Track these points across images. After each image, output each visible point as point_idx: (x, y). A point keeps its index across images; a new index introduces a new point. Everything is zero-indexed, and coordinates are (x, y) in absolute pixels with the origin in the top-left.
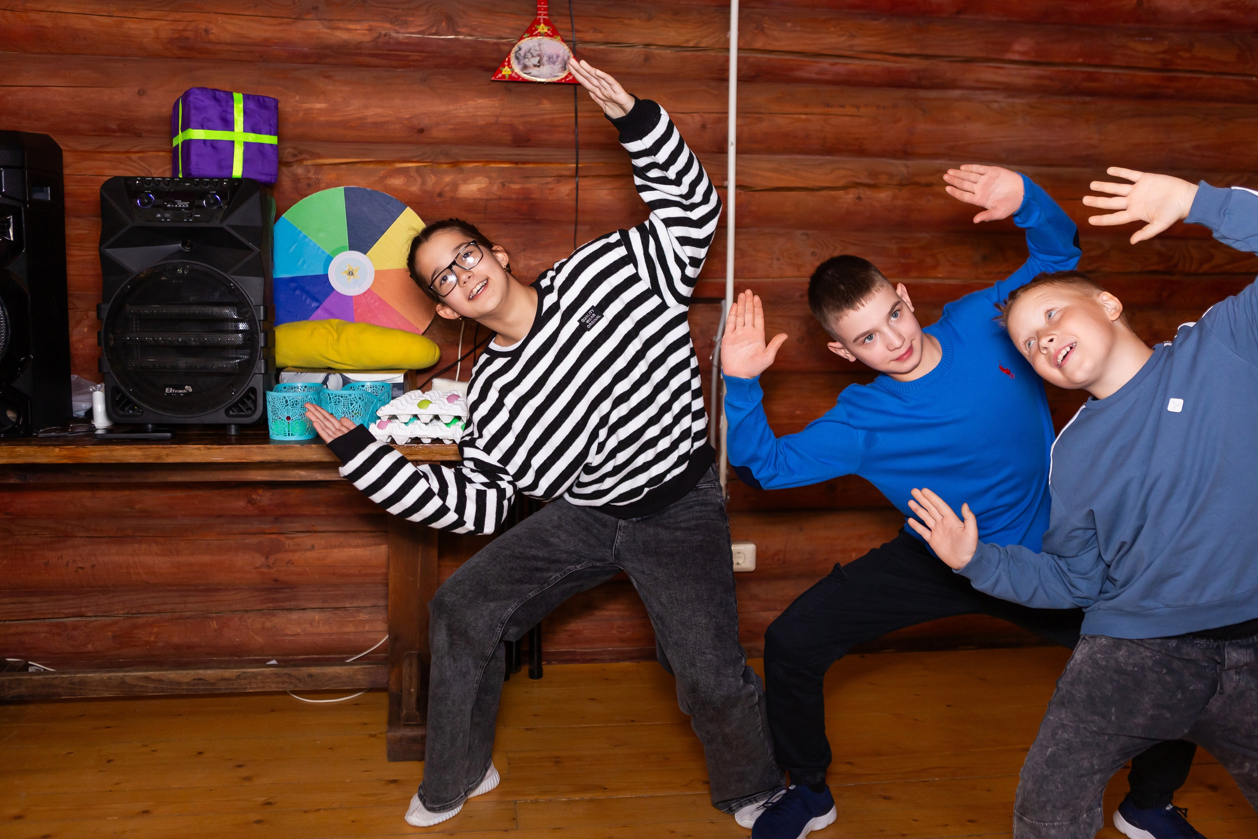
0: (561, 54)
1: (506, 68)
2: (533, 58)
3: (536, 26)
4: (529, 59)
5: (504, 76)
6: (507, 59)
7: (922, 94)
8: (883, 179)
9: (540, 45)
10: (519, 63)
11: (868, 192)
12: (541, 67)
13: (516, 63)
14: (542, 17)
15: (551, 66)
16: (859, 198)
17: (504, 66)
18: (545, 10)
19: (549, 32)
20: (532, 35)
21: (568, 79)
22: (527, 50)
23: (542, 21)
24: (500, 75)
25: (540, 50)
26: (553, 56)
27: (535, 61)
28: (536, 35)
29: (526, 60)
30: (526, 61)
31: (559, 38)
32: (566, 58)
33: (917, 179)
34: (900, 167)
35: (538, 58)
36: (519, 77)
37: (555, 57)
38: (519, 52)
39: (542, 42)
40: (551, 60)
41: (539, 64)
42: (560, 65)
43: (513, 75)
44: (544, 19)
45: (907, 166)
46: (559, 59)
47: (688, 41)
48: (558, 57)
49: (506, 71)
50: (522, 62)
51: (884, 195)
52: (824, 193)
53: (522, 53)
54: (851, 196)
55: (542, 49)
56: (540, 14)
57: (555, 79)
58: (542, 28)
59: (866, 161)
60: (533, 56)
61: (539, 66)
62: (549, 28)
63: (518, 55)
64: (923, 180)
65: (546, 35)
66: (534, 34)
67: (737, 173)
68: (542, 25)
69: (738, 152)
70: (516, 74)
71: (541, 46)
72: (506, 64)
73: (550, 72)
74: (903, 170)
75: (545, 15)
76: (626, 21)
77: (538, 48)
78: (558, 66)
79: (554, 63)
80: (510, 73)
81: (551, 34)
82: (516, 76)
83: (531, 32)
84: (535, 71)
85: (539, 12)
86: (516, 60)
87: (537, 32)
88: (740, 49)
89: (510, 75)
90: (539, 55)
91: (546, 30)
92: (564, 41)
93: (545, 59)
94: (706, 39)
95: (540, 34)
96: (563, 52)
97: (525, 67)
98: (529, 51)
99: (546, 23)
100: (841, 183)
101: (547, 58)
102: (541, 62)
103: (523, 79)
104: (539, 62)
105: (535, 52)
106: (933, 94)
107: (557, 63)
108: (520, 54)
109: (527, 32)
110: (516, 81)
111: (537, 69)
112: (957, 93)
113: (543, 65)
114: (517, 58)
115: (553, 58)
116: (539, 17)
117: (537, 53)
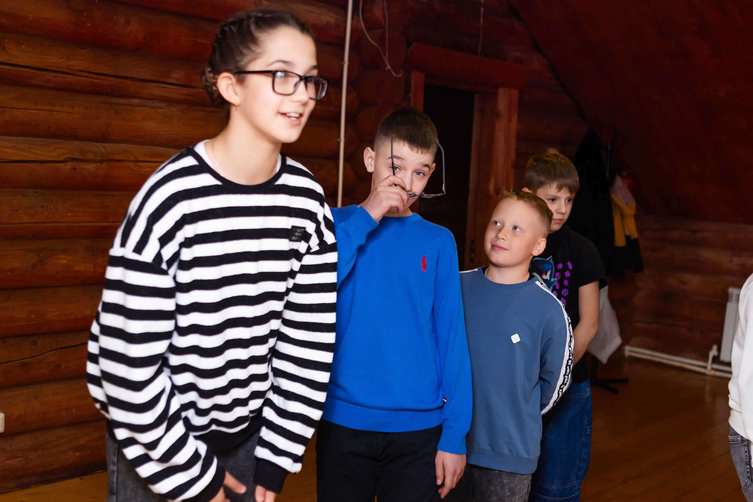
7: (115, 100)
8: (90, 156)
11: (81, 165)
16: (74, 169)
33: (112, 157)
34: (101, 148)
45: (105, 148)
51: (91, 167)
52: (50, 165)
54: (68, 167)
59: (78, 144)
64: (117, 157)
74: (104, 150)
100: (62, 158)
106: (122, 101)
112: (136, 101)
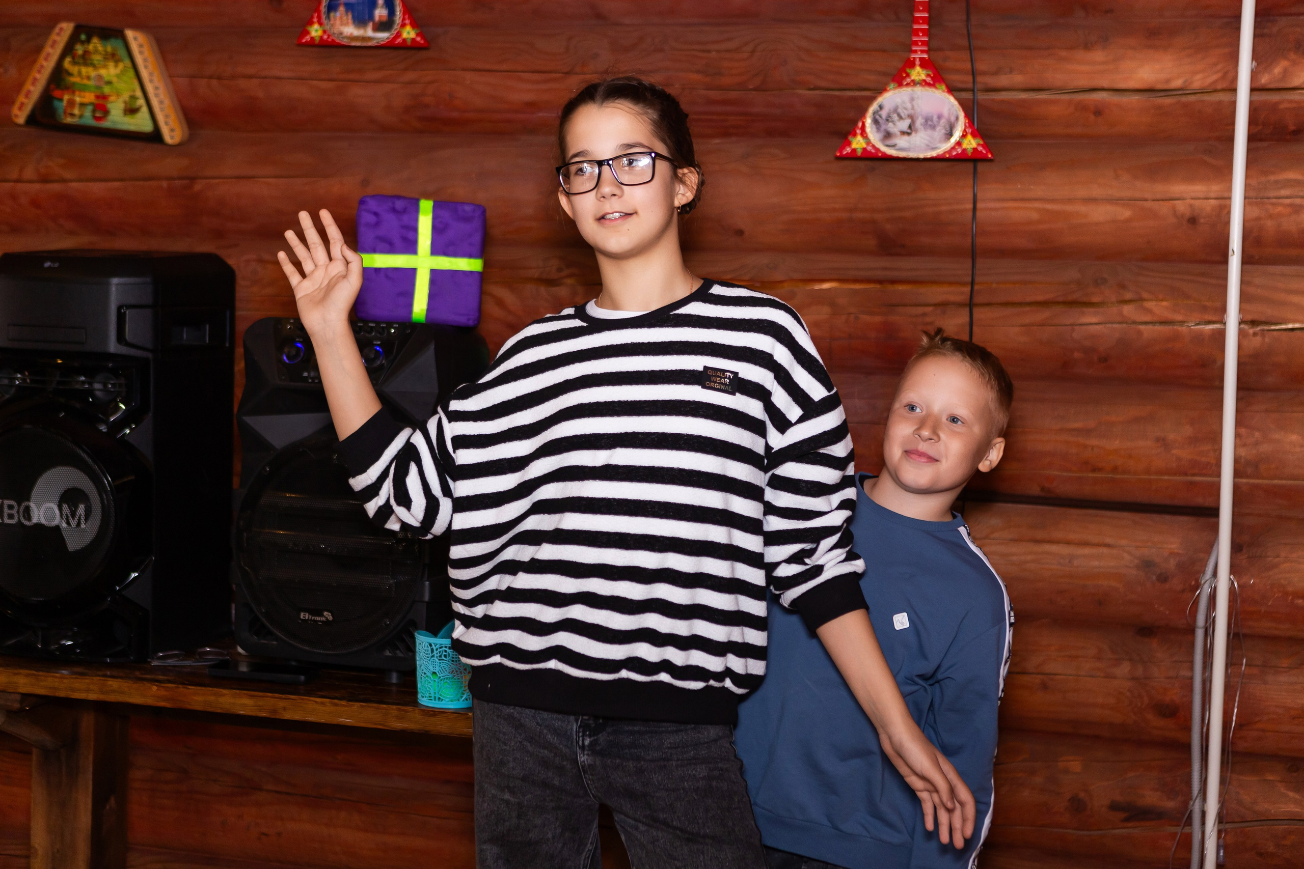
0: (945, 113)
1: (859, 138)
2: (902, 121)
3: (908, 70)
4: (894, 124)
5: (854, 150)
6: (860, 124)
9: (912, 100)
10: (878, 129)
12: (913, 134)
13: (875, 129)
14: (918, 56)
15: (929, 132)
17: (855, 135)
18: (924, 43)
19: (929, 80)
20: (900, 85)
21: (954, 153)
22: (892, 110)
23: (918, 62)
24: (848, 150)
25: (913, 108)
26: (932, 117)
27: (904, 125)
28: (908, 85)
29: (891, 124)
30: (891, 127)
31: (944, 87)
32: (953, 119)
35: (908, 122)
36: (878, 150)
37: (935, 118)
38: (880, 113)
39: (915, 96)
40: (930, 123)
41: (909, 131)
42: (943, 131)
43: (869, 148)
44: (921, 59)
46: (943, 121)
47: (1168, 81)
48: (940, 117)
49: (858, 143)
50: (883, 127)
53: (884, 113)
55: (916, 107)
56: (915, 52)
57: (934, 154)
58: (918, 73)
60: (901, 118)
61: (909, 134)
62: (930, 73)
63: (877, 117)
65: (924, 83)
66: (905, 83)
67: (1244, 297)
68: (918, 69)
69: (1246, 260)
70: (873, 146)
71: (914, 103)
72: (858, 131)
73: (926, 142)
75: (922, 51)
76: (1064, 53)
77: (909, 105)
78: (940, 132)
79: (933, 127)
80: (864, 145)
81: (932, 82)
82: (873, 151)
83: (900, 79)
84: (902, 142)
85: (914, 48)
86: (874, 126)
87: (908, 80)
88: (1253, 90)
89: (864, 149)
90: (911, 117)
91: (923, 77)
92: (951, 90)
93: (919, 122)
94: (1199, 77)
95: (914, 83)
96: (949, 110)
97: (888, 135)
98: (896, 110)
99: (924, 64)
101: (923, 121)
102: (912, 127)
103: (884, 154)
104: (910, 127)
105: (905, 111)
107: (938, 129)
108: (880, 116)
109: (893, 80)
110: (873, 158)
111: (906, 137)
113: (916, 131)
114: (876, 122)
115: (932, 121)
116: (913, 56)
117: (906, 112)
